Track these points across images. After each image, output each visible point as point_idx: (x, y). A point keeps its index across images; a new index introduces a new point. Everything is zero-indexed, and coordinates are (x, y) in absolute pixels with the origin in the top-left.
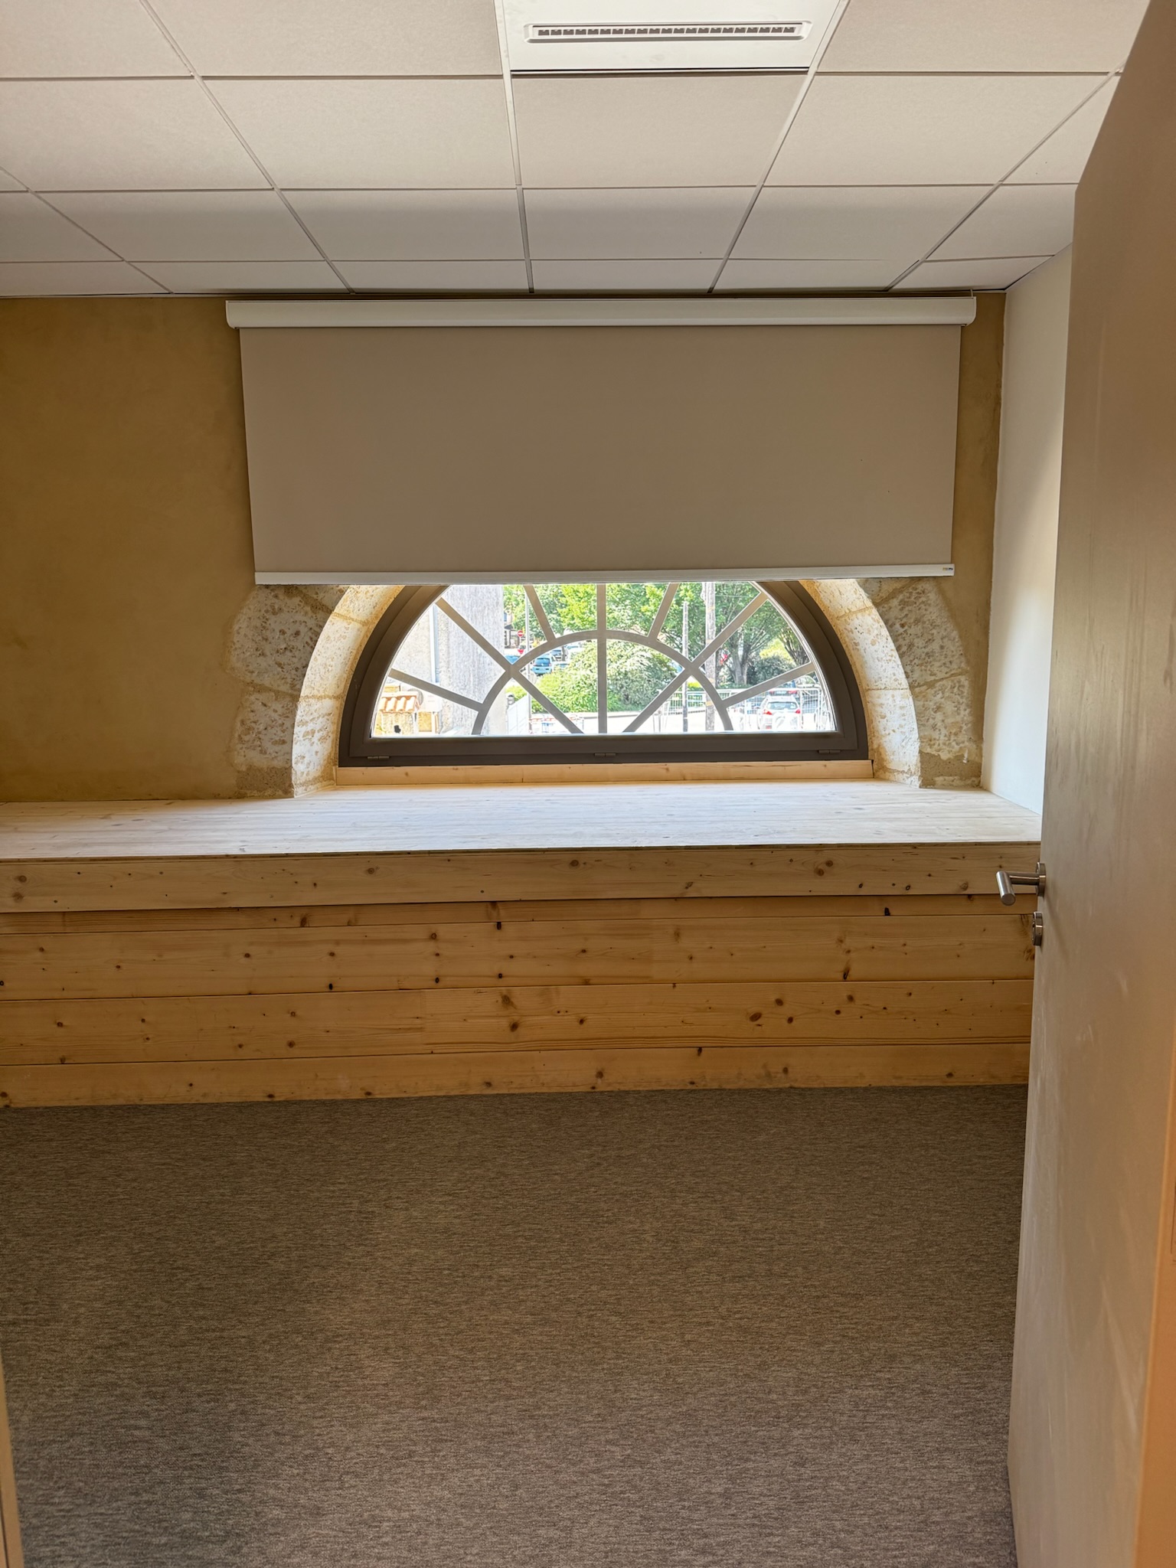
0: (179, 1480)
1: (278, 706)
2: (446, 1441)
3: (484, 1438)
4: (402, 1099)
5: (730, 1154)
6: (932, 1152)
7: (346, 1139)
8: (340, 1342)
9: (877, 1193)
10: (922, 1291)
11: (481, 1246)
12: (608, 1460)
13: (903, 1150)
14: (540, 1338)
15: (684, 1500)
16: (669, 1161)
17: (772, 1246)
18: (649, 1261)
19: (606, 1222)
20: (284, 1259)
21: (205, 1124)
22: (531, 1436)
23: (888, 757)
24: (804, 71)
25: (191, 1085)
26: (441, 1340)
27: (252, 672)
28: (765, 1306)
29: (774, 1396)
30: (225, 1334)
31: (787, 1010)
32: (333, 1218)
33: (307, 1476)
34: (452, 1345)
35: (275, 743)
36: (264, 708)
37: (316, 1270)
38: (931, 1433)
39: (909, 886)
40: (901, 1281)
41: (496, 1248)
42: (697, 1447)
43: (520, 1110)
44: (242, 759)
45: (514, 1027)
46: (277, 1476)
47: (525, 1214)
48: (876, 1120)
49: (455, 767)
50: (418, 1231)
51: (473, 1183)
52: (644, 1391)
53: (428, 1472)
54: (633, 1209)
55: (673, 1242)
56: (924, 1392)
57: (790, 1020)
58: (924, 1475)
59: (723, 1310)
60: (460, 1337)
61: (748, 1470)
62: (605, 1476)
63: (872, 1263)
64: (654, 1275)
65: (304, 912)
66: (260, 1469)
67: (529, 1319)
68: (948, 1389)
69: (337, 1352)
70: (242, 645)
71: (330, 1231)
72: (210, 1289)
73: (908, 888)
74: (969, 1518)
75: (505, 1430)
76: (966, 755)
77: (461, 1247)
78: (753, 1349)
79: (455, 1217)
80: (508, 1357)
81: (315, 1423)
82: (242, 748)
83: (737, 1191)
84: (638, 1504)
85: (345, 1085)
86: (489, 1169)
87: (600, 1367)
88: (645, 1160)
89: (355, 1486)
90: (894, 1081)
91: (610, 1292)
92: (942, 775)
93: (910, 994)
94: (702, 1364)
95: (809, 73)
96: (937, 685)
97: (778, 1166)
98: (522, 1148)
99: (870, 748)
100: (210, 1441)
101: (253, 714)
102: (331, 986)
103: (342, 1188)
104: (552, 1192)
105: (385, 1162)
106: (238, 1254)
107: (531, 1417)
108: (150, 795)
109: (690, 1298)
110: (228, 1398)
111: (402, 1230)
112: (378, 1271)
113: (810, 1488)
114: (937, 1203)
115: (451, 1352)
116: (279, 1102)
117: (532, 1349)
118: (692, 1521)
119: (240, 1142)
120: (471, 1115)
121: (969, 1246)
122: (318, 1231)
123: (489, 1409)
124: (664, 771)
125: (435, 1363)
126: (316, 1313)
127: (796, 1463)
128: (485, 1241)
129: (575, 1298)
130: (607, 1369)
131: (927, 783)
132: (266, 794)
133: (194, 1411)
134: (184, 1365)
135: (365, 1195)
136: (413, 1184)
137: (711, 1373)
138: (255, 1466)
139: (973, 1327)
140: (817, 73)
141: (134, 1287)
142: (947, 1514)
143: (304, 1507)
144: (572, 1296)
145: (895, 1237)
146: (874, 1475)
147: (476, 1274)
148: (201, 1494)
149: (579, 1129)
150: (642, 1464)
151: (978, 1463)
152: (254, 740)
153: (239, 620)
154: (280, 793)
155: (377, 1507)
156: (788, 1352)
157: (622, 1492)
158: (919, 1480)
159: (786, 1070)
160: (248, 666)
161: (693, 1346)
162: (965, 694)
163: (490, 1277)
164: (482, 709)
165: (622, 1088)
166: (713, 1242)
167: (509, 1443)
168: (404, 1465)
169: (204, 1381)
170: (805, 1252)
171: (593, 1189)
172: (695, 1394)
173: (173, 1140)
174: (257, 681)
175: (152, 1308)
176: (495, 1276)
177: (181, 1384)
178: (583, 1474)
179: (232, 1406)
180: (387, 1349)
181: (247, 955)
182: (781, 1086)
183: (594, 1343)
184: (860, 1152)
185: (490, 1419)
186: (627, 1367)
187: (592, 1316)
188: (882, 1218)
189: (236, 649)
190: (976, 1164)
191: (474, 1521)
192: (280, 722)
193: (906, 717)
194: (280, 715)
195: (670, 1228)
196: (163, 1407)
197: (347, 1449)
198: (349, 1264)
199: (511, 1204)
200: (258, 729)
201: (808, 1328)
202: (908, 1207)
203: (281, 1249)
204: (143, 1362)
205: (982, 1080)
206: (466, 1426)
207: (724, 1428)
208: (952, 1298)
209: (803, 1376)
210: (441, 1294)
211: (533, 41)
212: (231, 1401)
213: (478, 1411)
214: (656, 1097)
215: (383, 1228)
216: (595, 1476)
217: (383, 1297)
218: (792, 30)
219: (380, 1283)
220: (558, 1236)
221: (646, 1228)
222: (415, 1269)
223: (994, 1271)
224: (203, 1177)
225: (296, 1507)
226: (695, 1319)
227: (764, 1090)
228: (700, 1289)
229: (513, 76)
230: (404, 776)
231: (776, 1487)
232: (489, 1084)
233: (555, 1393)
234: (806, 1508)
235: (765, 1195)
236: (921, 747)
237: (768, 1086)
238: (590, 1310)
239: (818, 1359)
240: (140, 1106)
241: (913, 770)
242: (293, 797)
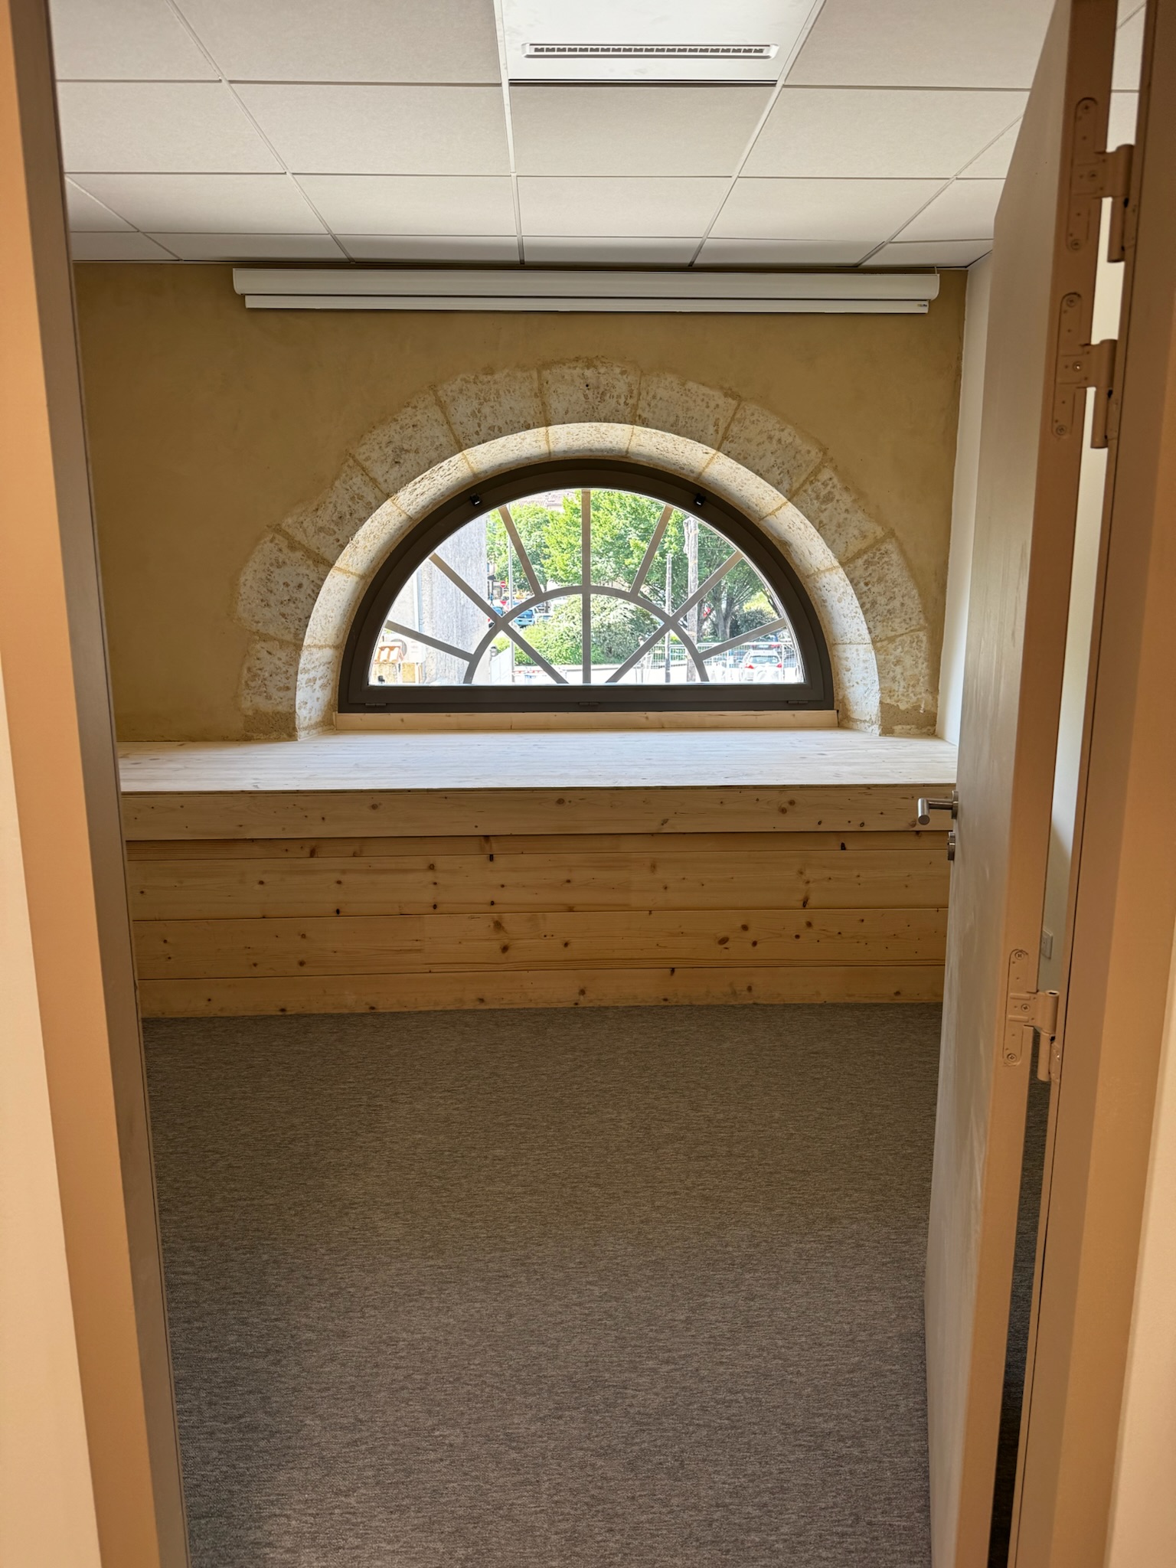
0: (224, 1311)
1: (283, 654)
2: (450, 1282)
3: (483, 1280)
4: (403, 1013)
5: (698, 1059)
6: (877, 1057)
7: (354, 1046)
8: (356, 1208)
9: (828, 1090)
10: (862, 1169)
11: (477, 1133)
12: (589, 1296)
13: (852, 1056)
14: (530, 1204)
15: (653, 1325)
16: (643, 1064)
17: (732, 1133)
18: (625, 1144)
19: (587, 1113)
20: (303, 1144)
21: (223, 1034)
22: (522, 1279)
23: (851, 707)
24: (772, 84)
25: (209, 1000)
26: (444, 1206)
27: (258, 622)
28: (725, 1180)
29: (731, 1249)
30: (256, 1202)
31: (751, 935)
32: (345, 1111)
33: (333, 1309)
34: (453, 1211)
35: (279, 689)
36: (269, 656)
37: (332, 1152)
38: (861, 1276)
39: (863, 823)
40: (844, 1161)
41: (491, 1134)
42: (664, 1286)
43: (510, 1023)
44: (249, 704)
45: (505, 949)
46: (307, 1309)
47: (515, 1106)
48: (829, 1031)
49: (448, 714)
50: (421, 1120)
51: (469, 1082)
52: (619, 1245)
53: (436, 1305)
54: (611, 1102)
55: (646, 1128)
56: (858, 1246)
57: (755, 944)
58: (854, 1307)
59: (688, 1183)
60: (460, 1204)
61: (707, 1303)
62: (586, 1308)
63: (820, 1146)
64: (629, 1155)
65: (313, 843)
66: (293, 1303)
67: (521, 1189)
68: (879, 1243)
69: (353, 1216)
70: (248, 597)
71: (343, 1121)
72: (239, 1167)
73: (862, 825)
74: (889, 1338)
75: (501, 1274)
76: (923, 706)
77: (460, 1133)
78: (713, 1213)
79: (455, 1109)
80: (502, 1219)
81: (338, 1269)
82: (248, 694)
83: (703, 1088)
84: (613, 1328)
85: (351, 999)
86: (483, 1071)
87: (582, 1227)
88: (622, 1063)
89: (374, 1316)
90: (847, 998)
91: (590, 1169)
92: (900, 724)
93: (863, 921)
94: (669, 1225)
95: (777, 85)
96: (898, 640)
97: (740, 1068)
98: (513, 1054)
99: (835, 699)
100: (249, 1283)
101: (258, 662)
102: (338, 911)
103: (352, 1086)
104: (540, 1089)
105: (390, 1065)
106: (261, 1140)
107: (523, 1264)
108: (163, 737)
109: (659, 1174)
110: (262, 1251)
111: (407, 1120)
112: (387, 1153)
113: (758, 1316)
114: (879, 1099)
115: (453, 1216)
116: (291, 1015)
117: (523, 1213)
118: (659, 1340)
119: (257, 1049)
120: (466, 1027)
121: (904, 1133)
122: (331, 1122)
123: (486, 1258)
124: (644, 719)
125: (439, 1224)
126: (334, 1186)
127: (746, 1298)
128: (480, 1129)
129: (560, 1173)
130: (587, 1228)
131: (887, 731)
132: (271, 737)
133: (233, 1261)
134: (221, 1226)
135: (373, 1092)
136: (416, 1082)
137: (677, 1231)
138: (288, 1302)
139: (904, 1197)
140: (784, 86)
141: (172, 1166)
142: (871, 1335)
143: (332, 1331)
144: (558, 1172)
145: (841, 1126)
146: (811, 1307)
147: (473, 1154)
148: (243, 1322)
149: (563, 1038)
150: (617, 1299)
151: (900, 1298)
152: (260, 686)
153: (245, 573)
154: (285, 736)
155: (394, 1331)
156: (744, 1216)
157: (600, 1320)
158: (849, 1310)
159: (750, 989)
160: (254, 616)
161: (662, 1210)
162: (923, 649)
163: (486, 1157)
164: (473, 660)
165: (603, 1004)
166: (681, 1129)
167: (504, 1284)
168: (416, 1300)
169: (239, 1238)
170: (761, 1137)
171: (576, 1086)
172: (662, 1247)
173: (196, 1048)
174: (263, 630)
175: (189, 1182)
176: (490, 1156)
177: (220, 1241)
178: (567, 1306)
179: (265, 1257)
180: (397, 1214)
181: (261, 883)
182: (745, 1002)
183: (576, 1208)
184: (813, 1057)
185: (488, 1266)
186: (605, 1226)
187: (575, 1187)
188: (829, 1111)
189: (242, 600)
190: (916, 1068)
191: (476, 1340)
192: (284, 669)
193: (868, 670)
194: (284, 663)
195: (643, 1118)
196: (206, 1258)
197: (366, 1289)
198: (361, 1147)
199: (503, 1099)
200: (264, 675)
201: (761, 1197)
202: (854, 1102)
203: (300, 1136)
204: (185, 1224)
205: (926, 998)
206: (467, 1271)
207: (687, 1272)
208: (887, 1174)
209: (755, 1234)
210: (443, 1171)
211: (529, 56)
212: (264, 1253)
213: (477, 1260)
214: (633, 1012)
215: (389, 1118)
216: (577, 1308)
217: (392, 1173)
218: (761, 51)
219: (388, 1162)
220: (545, 1124)
221: (622, 1118)
222: (419, 1150)
223: (925, 1153)
224: (225, 1078)
225: (325, 1331)
226: (664, 1190)
227: (729, 1006)
228: (669, 1166)
229: (511, 84)
230: (400, 722)
231: (730, 1315)
232: (482, 1000)
233: (543, 1246)
234: (754, 1331)
235: (728, 1092)
236: (881, 697)
237: (733, 1003)
238: (573, 1182)
239: (768, 1221)
240: (163, 1019)
241: (874, 719)
242: (297, 740)
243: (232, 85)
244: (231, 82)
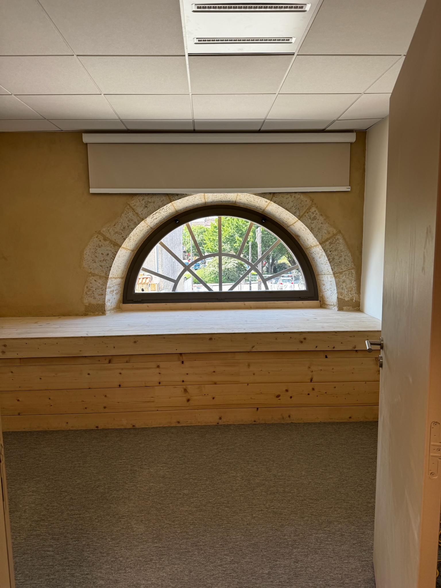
0: (64, 570)
1: (100, 281)
2: (164, 555)
3: (178, 554)
4: (146, 428)
5: (269, 448)
6: (344, 446)
7: (126, 443)
8: (124, 519)
9: (324, 461)
10: (341, 498)
11: (177, 483)
12: (225, 561)
13: (333, 446)
14: (199, 516)
15: (254, 576)
16: (246, 450)
17: (285, 482)
18: (239, 488)
19: (223, 473)
20: (103, 488)
21: (72, 437)
22: (196, 553)
23: (326, 300)
24: (293, 54)
25: (67, 423)
26: (162, 517)
27: (91, 269)
28: (282, 504)
29: (286, 537)
30: (81, 516)
31: (289, 394)
32: (121, 473)
33: (112, 568)
34: (166, 519)
35: (99, 295)
36: (95, 282)
37: (115, 492)
38: (345, 550)
39: (334, 347)
40: (333, 494)
41: (182, 483)
42: (258, 556)
43: (190, 432)
44: (87, 301)
45: (188, 400)
46: (101, 568)
47: (193, 470)
48: (323, 434)
49: (166, 304)
50: (153, 477)
51: (173, 459)
52: (238, 535)
53: (158, 566)
54: (233, 468)
55: (248, 480)
56: (342, 535)
57: (291, 397)
58: (342, 566)
59: (267, 505)
60: (169, 516)
61: (277, 564)
62: (224, 567)
63: (322, 487)
64: (241, 492)
65: (110, 357)
66: (95, 566)
67: (195, 509)
68: (351, 534)
69: (123, 522)
70: (87, 259)
71: (120, 477)
72: (75, 499)
73: (334, 348)
74: (359, 581)
75: (186, 551)
76: (354, 299)
77: (169, 483)
78: (278, 520)
79: (167, 472)
80: (187, 524)
81: (115, 549)
82: (87, 297)
83: (272, 461)
84: (236, 577)
85: (125, 423)
86: (179, 454)
87: (221, 527)
88: (237, 450)
89: (130, 572)
90: (329, 420)
91: (225, 499)
92: (346, 306)
93: (335, 387)
94: (260, 526)
95: (295, 55)
96: (344, 273)
97: (287, 452)
98: (192, 446)
99: (319, 296)
100: (76, 556)
101: (91, 284)
102: (120, 386)
103: (124, 461)
104: (203, 462)
105: (140, 451)
106: (85, 486)
107: (196, 546)
108: (52, 314)
109: (255, 501)
110: (82, 540)
111: (147, 477)
112: (138, 492)
113: (300, 571)
114: (346, 465)
115: (166, 522)
116: (100, 429)
117: (196, 520)
118: (257, 584)
119: (86, 444)
120: (172, 434)
121: (358, 481)
122: (115, 477)
123: (180, 543)
124: (244, 305)
125: (160, 526)
126: (115, 508)
127: (295, 562)
128: (178, 481)
129: (212, 501)
130: (224, 528)
131: (340, 309)
132: (96, 314)
133: (70, 544)
134: (66, 527)
135: (133, 464)
136: (151, 459)
137: (263, 529)
138: (93, 565)
139: (360, 511)
140: (298, 55)
141: (46, 499)
142: (351, 580)
143: (111, 580)
144: (211, 501)
145: (331, 478)
146: (323, 566)
147: (175, 493)
148: (73, 575)
149: (213, 439)
150: (238, 563)
151: (362, 561)
152: (91, 294)
153: (86, 250)
154: (101, 313)
155: (139, 580)
156: (291, 521)
157: (230, 573)
158: (340, 568)
159: (289, 416)
160: (89, 266)
161: (256, 519)
162: (354, 276)
163: (180, 494)
164: (176, 282)
165: (229, 423)
166: (263, 480)
167: (188, 555)
168: (149, 564)
169: (73, 533)
170: (297, 484)
171: (218, 461)
172: (257, 536)
173: (60, 444)
174: (93, 272)
175: (54, 506)
176: (182, 494)
177: (65, 535)
178: (215, 566)
179: (84, 543)
180: (142, 521)
181: (89, 374)
182: (288, 422)
183: (219, 518)
184: (317, 446)
185: (181, 547)
186: (232, 527)
187: (218, 508)
188: (326, 471)
189: (85, 260)
190: (360, 450)
191: (175, 584)
192: (101, 287)
193: (332, 285)
194: (101, 285)
195: (247, 475)
196: (58, 543)
197: (127, 558)
198: (127, 489)
199: (187, 467)
200: (93, 290)
201: (298, 512)
202: (335, 467)
203: (101, 484)
204: (50, 527)
205: (362, 419)
206: (172, 549)
207: (268, 549)
208: (352, 500)
209: (297, 530)
210: (162, 500)
211: (196, 43)
212: (84, 541)
213: (176, 544)
214: (241, 427)
215: (140, 476)
216: (220, 567)
217: (140, 501)
218: (289, 40)
219: (139, 496)
220: (205, 478)
221: (238, 475)
222: (152, 491)
223: (367, 490)
224: (72, 457)
225: (108, 580)
226: (257, 509)
227: (281, 424)
228: (258, 498)
229: (189, 55)
230: (147, 307)
231: (288, 571)
232: (179, 422)
233: (205, 537)
234: (299, 578)
235: (282, 463)
236: (338, 296)
237: (283, 422)
238: (217, 506)
239: (302, 523)
240: (48, 431)
241: (335, 304)
242: (106, 315)
243: (78, 57)
244: (78, 55)
